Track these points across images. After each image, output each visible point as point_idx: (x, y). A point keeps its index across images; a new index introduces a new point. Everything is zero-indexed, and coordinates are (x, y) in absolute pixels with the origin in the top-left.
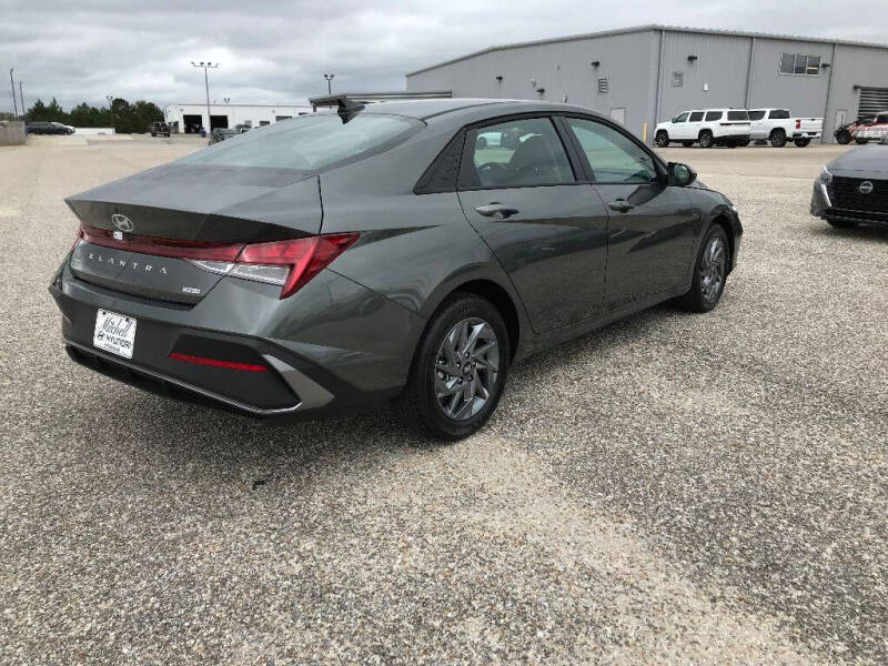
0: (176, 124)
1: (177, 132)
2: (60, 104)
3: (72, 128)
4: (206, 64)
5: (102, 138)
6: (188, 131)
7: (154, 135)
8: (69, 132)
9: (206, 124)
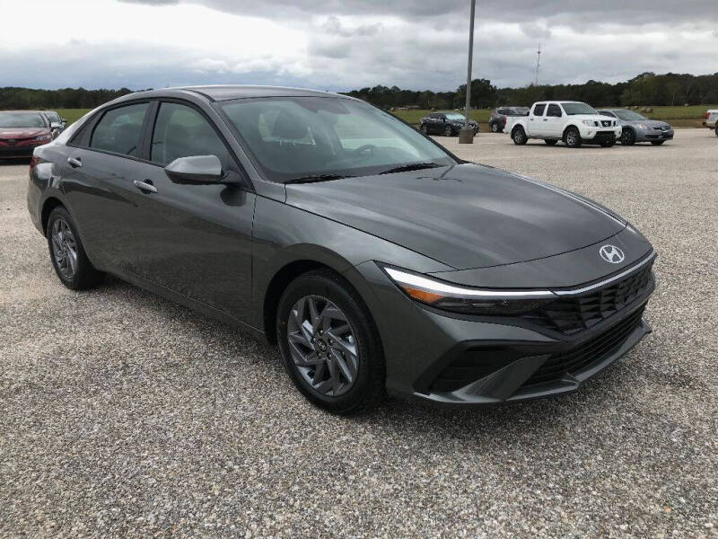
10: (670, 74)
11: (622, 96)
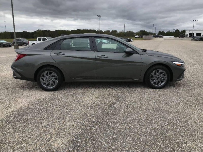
0: (187, 35)
1: (187, 37)
2: (164, 31)
3: (163, 36)
4: (194, 21)
5: (171, 38)
6: (190, 37)
7: (180, 38)
8: (163, 37)
9: (195, 35)
10: (45, 30)
11: (34, 36)
